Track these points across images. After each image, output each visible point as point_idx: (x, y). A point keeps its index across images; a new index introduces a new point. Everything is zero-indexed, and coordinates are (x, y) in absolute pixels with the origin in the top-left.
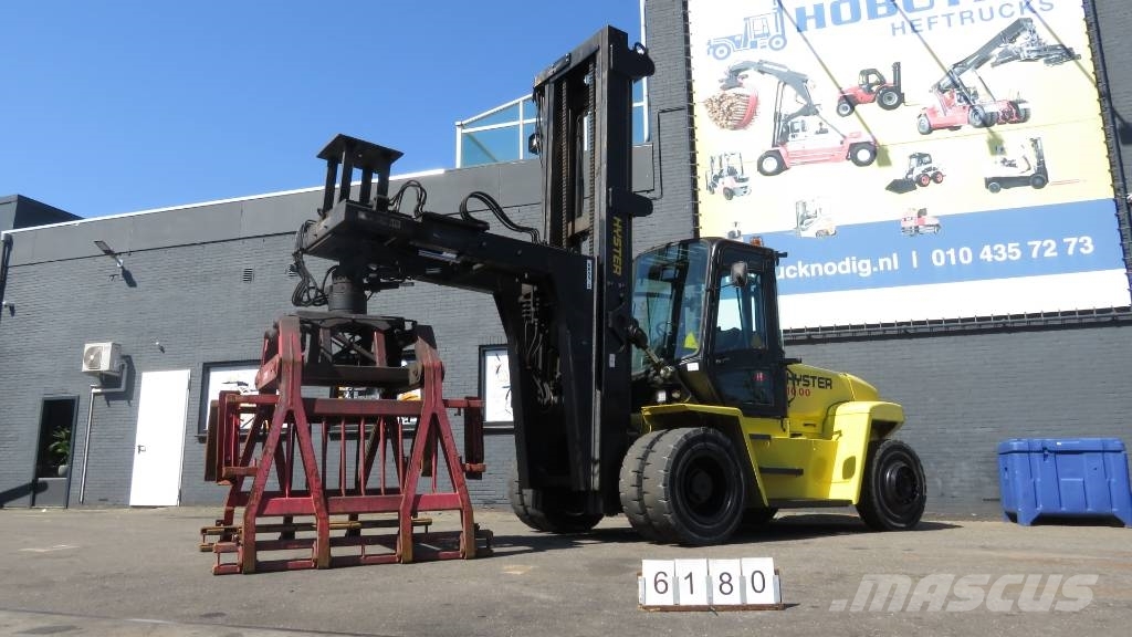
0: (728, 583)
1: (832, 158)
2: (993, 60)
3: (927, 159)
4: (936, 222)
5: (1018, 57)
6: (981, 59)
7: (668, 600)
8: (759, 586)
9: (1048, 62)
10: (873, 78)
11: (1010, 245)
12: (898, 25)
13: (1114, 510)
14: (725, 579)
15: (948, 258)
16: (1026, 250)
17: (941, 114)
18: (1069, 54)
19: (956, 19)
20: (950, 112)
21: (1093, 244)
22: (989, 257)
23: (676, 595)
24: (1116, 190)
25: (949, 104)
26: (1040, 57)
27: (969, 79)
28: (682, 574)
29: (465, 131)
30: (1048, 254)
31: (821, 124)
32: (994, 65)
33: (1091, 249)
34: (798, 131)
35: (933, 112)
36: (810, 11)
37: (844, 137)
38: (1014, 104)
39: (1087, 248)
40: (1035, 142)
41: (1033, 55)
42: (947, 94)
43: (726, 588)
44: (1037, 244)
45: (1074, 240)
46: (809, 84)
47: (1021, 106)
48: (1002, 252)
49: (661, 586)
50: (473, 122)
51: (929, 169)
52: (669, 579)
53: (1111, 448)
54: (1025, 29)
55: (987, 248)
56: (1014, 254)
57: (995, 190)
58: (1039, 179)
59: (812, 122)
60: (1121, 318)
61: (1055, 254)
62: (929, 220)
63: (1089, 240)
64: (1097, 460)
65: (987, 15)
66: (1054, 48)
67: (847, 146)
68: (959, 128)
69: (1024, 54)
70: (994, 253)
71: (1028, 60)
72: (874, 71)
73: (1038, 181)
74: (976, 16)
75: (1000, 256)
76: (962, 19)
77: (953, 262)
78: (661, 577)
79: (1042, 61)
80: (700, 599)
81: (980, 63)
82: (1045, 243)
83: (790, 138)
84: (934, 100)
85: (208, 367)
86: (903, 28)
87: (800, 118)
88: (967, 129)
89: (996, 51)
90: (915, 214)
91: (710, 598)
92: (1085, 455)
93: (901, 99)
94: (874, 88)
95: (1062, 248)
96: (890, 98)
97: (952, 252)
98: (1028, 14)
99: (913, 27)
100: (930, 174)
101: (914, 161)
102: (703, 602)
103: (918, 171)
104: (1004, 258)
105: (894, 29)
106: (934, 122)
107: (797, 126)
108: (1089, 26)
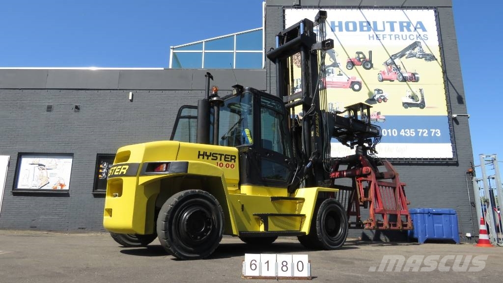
0: (286, 266)
1: (343, 86)
2: (406, 56)
3: (381, 92)
4: (384, 118)
5: (415, 56)
6: (402, 55)
7: (256, 273)
8: (300, 268)
9: (426, 60)
10: (361, 56)
11: (411, 130)
12: (371, 36)
13: (453, 237)
14: (285, 264)
15: (388, 133)
16: (417, 133)
17: (387, 74)
18: (433, 58)
19: (393, 37)
20: (390, 74)
21: (440, 132)
22: (403, 134)
23: (260, 271)
24: (449, 113)
25: (390, 71)
26: (423, 57)
27: (397, 61)
28: (264, 261)
29: (174, 51)
30: (425, 135)
31: (340, 71)
32: (407, 58)
33: (440, 135)
34: (330, 73)
35: (384, 73)
36: (337, 24)
37: (349, 78)
38: (414, 74)
39: (438, 134)
40: (421, 90)
41: (421, 56)
42: (389, 67)
43: (285, 268)
44: (421, 130)
45: (434, 130)
46: (336, 54)
47: (416, 76)
48: (408, 132)
49: (254, 267)
50: (179, 47)
51: (382, 96)
52: (257, 264)
53: (452, 213)
54: (418, 46)
55: (403, 130)
56: (413, 134)
57: (406, 107)
58: (422, 105)
59: (336, 70)
60: (449, 162)
61: (427, 135)
62: (381, 116)
63: (439, 131)
64: (447, 217)
65: (404, 38)
66: (428, 55)
67: (350, 82)
68: (393, 81)
69: (418, 55)
70: (405, 132)
71: (419, 58)
72: (361, 53)
73: (422, 106)
74: (401, 37)
75: (407, 134)
76: (395, 37)
77: (390, 135)
78: (254, 262)
79: (424, 59)
80: (272, 273)
81: (402, 56)
82: (424, 131)
83: (327, 76)
84: (384, 68)
85: (20, 155)
86: (373, 37)
87: (331, 68)
88: (396, 82)
89: (408, 53)
90: (376, 114)
91: (277, 273)
92: (443, 215)
93: (372, 66)
94: (361, 60)
95: (430, 133)
96: (367, 65)
97: (390, 131)
98: (419, 40)
99: (377, 37)
100: (382, 98)
101: (376, 92)
102: (273, 275)
103: (377, 96)
104: (409, 135)
105: (370, 37)
106: (384, 77)
107: (330, 71)
108: (440, 48)
